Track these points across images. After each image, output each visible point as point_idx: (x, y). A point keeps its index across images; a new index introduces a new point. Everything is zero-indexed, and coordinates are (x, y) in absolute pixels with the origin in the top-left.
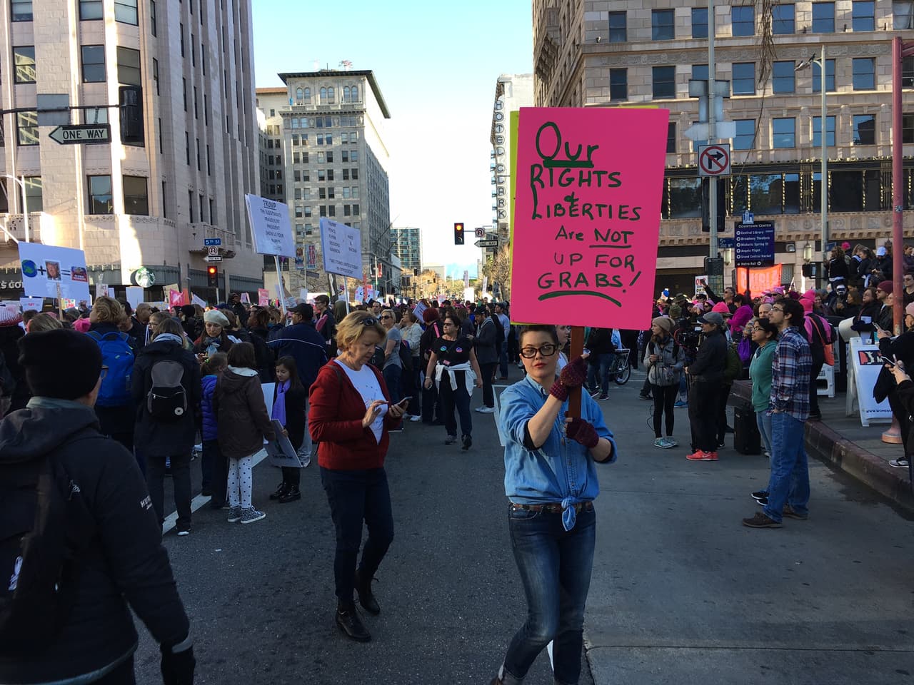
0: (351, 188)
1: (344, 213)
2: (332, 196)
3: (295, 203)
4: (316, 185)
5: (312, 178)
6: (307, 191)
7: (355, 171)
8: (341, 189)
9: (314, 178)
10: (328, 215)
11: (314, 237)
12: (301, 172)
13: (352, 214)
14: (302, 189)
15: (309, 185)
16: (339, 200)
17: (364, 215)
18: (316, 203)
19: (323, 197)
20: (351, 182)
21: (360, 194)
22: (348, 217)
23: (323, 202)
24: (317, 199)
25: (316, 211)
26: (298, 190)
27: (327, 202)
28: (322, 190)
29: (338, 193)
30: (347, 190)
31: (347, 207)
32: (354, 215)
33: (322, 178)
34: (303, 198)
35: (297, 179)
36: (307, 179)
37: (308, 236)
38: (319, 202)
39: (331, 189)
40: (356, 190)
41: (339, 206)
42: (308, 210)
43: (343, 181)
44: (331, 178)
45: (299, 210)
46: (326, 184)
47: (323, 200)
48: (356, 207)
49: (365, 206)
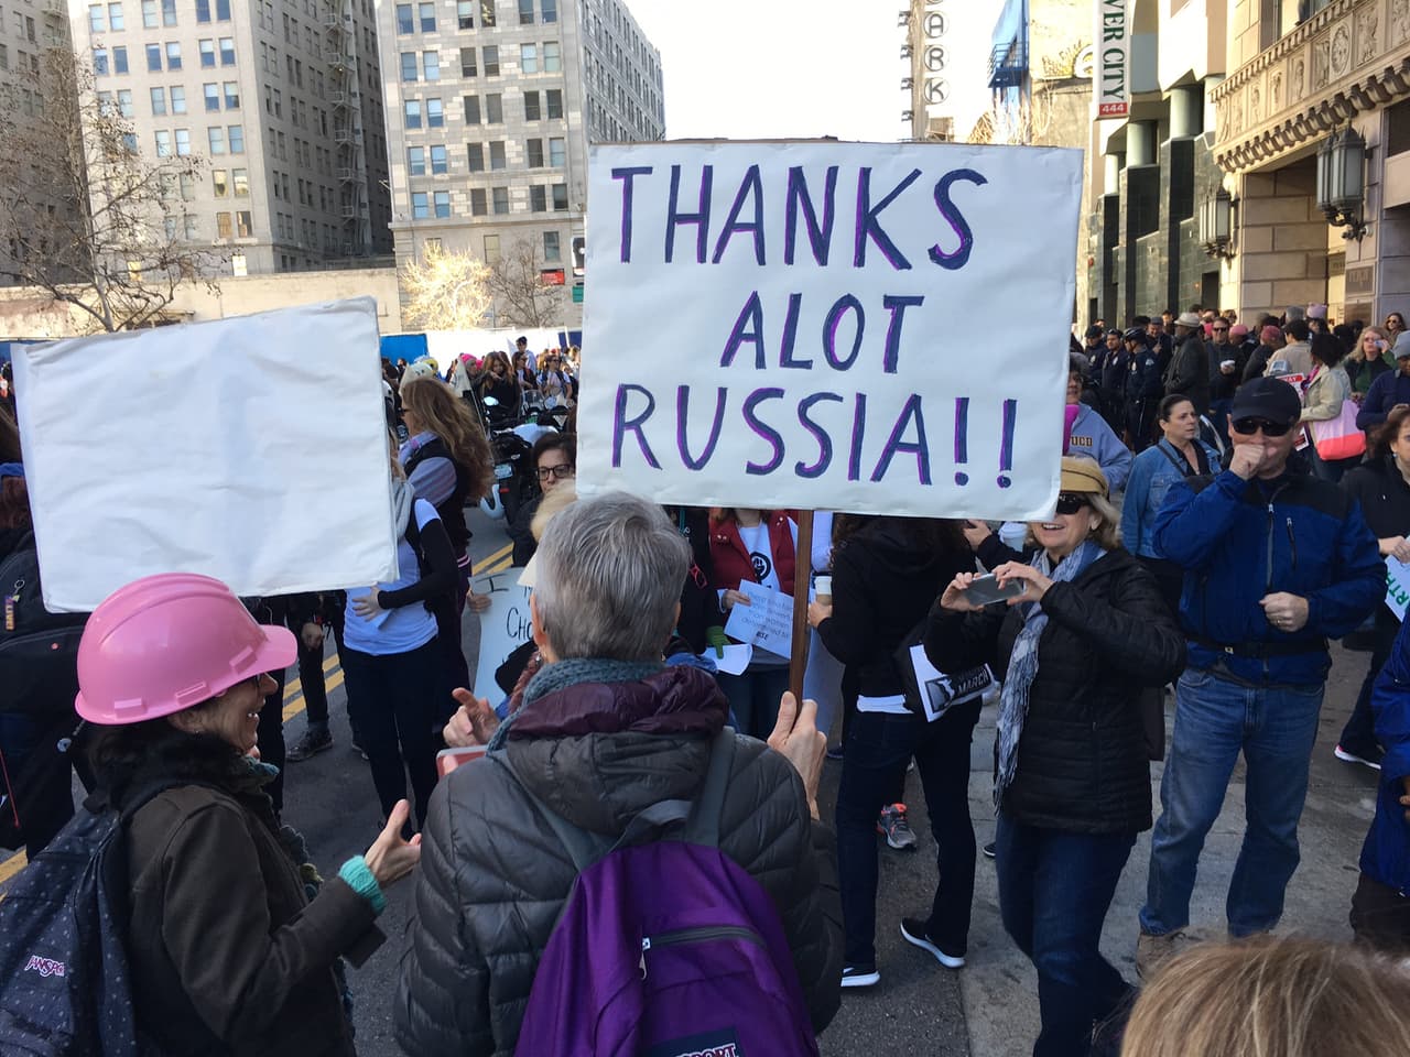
0: (540, 45)
1: (524, 113)
2: (493, 70)
3: (402, 92)
4: (452, 41)
5: (441, 22)
6: (431, 59)
8: (515, 48)
9: (448, 24)
10: (484, 121)
11: (452, 179)
12: (415, 7)
13: (544, 116)
14: (419, 54)
15: (434, 41)
16: (512, 79)
17: (575, 117)
18: (454, 90)
19: (469, 71)
20: (541, 29)
21: (563, 60)
22: (534, 124)
23: (472, 87)
24: (455, 79)
25: (454, 111)
26: (407, 56)
27: (478, 86)
28: (467, 54)
29: (509, 60)
30: (530, 52)
31: (531, 98)
32: (550, 117)
33: (467, 23)
34: (421, 78)
35: (406, 26)
36: (429, 25)
37: (438, 177)
38: (463, 87)
39: (491, 51)
40: (552, 50)
41: (512, 95)
42: (435, 108)
43: (519, 29)
44: (489, 21)
45: (414, 109)
46: (475, 38)
47: (471, 80)
48: (554, 96)
49: (577, 93)
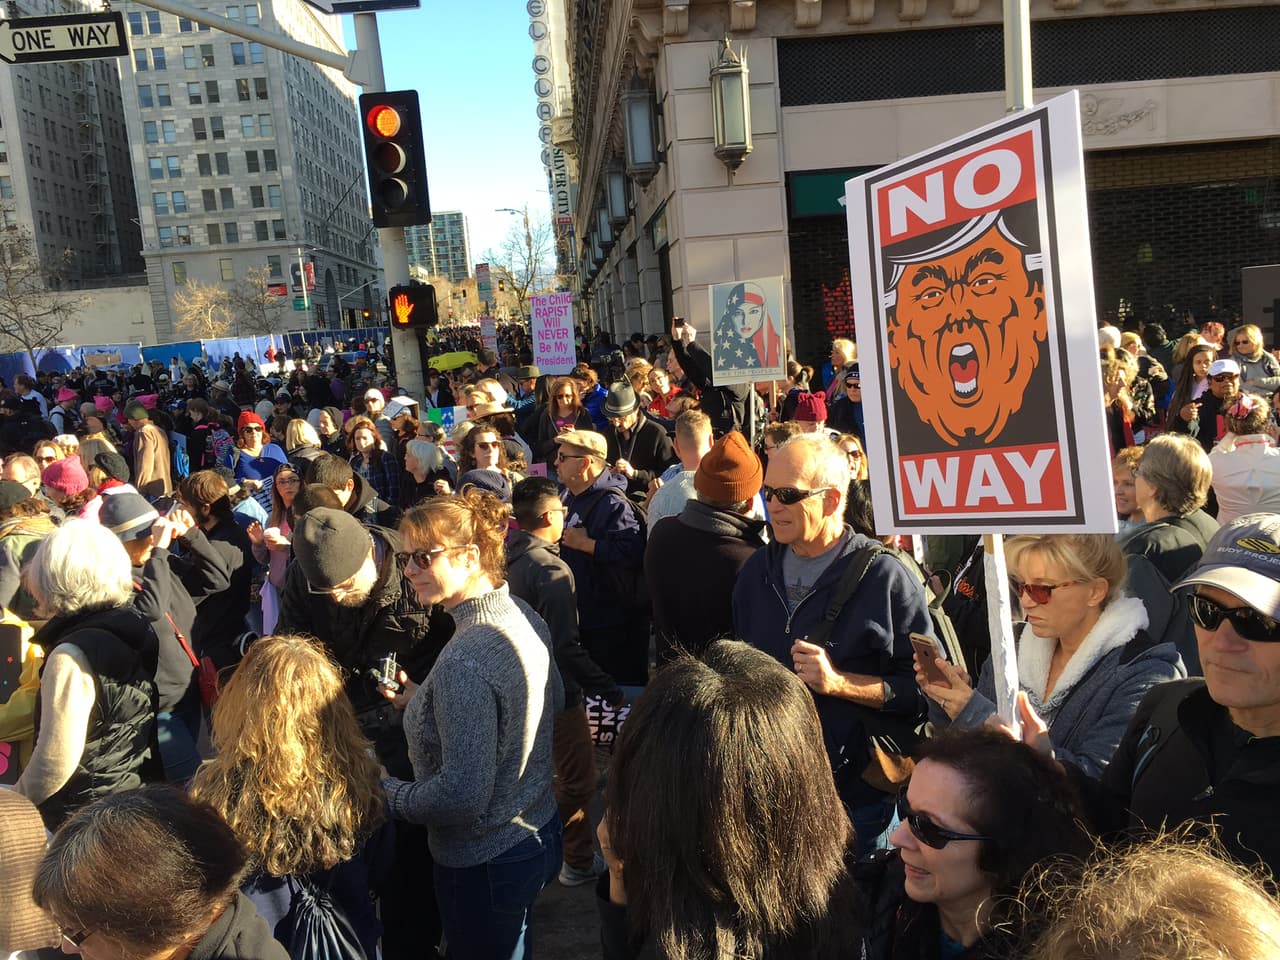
0: (255, 116)
1: (246, 167)
2: (219, 134)
3: (147, 151)
4: (187, 114)
5: (175, 99)
6: (168, 127)
7: (260, 83)
8: (236, 119)
9: (181, 100)
10: (215, 173)
11: (191, 217)
12: (153, 87)
13: (263, 169)
14: (159, 123)
15: (171, 113)
16: (235, 142)
17: (287, 170)
18: (189, 150)
19: (201, 136)
20: (257, 105)
21: (275, 127)
22: (254, 175)
23: (203, 146)
24: (190, 142)
25: (190, 166)
26: (149, 124)
27: (210, 146)
28: (198, 123)
29: (232, 127)
30: (248, 121)
31: (251, 156)
32: (267, 170)
33: (196, 100)
34: (161, 140)
35: (147, 102)
36: (166, 101)
37: (179, 215)
38: (196, 148)
39: (217, 121)
40: (266, 120)
41: (236, 154)
42: (174, 163)
43: (238, 104)
44: (214, 98)
45: (157, 164)
46: (204, 110)
47: (202, 142)
48: (270, 155)
49: (287, 152)
